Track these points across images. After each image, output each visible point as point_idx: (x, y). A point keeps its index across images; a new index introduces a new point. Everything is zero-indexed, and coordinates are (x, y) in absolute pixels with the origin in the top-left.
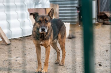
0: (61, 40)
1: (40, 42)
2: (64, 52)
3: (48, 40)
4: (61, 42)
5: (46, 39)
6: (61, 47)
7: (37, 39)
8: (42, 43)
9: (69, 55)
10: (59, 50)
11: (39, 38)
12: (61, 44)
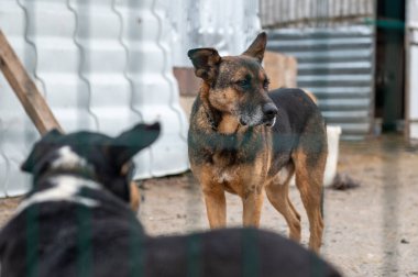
0: (304, 172)
1: (220, 174)
2: (316, 224)
3: (253, 165)
4: (304, 183)
5: (242, 161)
6: (304, 202)
7: (207, 161)
8: (226, 176)
9: (335, 241)
10: (299, 217)
11: (215, 158)
12: (305, 189)
